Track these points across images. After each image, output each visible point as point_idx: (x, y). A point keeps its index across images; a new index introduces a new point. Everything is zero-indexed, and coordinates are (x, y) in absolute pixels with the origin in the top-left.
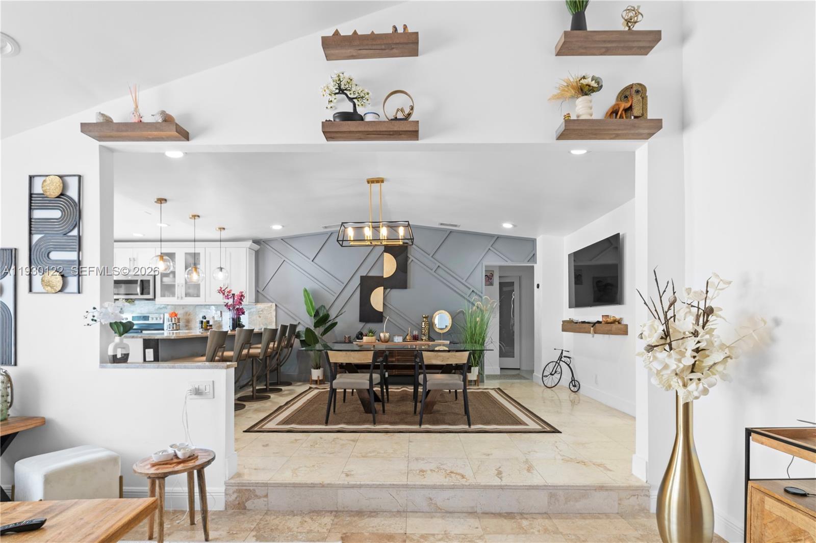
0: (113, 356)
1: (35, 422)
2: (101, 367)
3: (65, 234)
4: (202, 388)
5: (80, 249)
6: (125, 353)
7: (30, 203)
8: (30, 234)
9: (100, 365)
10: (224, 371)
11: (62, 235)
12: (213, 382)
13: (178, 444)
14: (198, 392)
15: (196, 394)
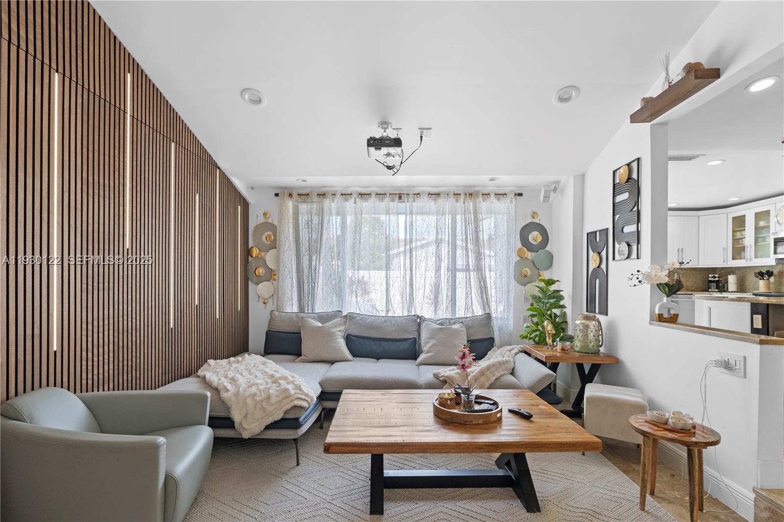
0: (659, 314)
1: (610, 360)
2: (650, 324)
3: (631, 211)
4: (732, 362)
5: (639, 221)
6: (675, 313)
7: (614, 192)
8: (614, 215)
9: (650, 322)
10: (758, 347)
11: (629, 212)
12: (745, 358)
13: (684, 414)
14: (727, 366)
15: (725, 368)
